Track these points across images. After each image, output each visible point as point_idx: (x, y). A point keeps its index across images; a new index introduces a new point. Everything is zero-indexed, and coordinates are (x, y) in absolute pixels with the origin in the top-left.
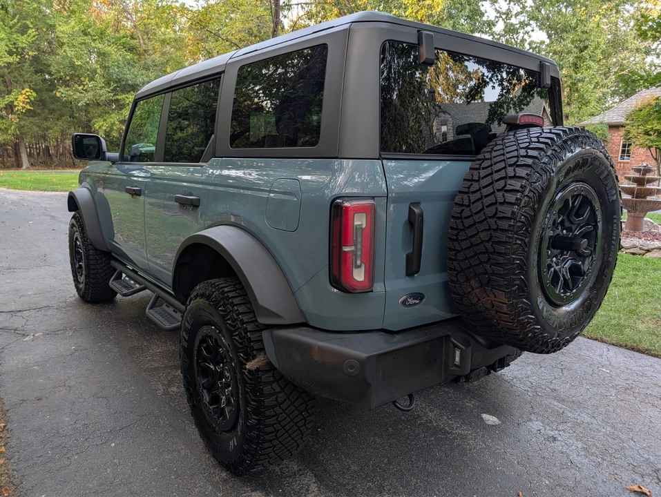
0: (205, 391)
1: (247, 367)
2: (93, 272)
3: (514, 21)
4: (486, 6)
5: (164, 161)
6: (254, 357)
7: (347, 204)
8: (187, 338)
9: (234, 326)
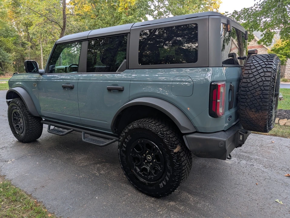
0: (136, 167)
1: (174, 151)
2: (31, 127)
3: (161, 10)
4: (150, 3)
5: (87, 72)
6: (176, 147)
7: (219, 84)
8: (125, 146)
9: (163, 137)
